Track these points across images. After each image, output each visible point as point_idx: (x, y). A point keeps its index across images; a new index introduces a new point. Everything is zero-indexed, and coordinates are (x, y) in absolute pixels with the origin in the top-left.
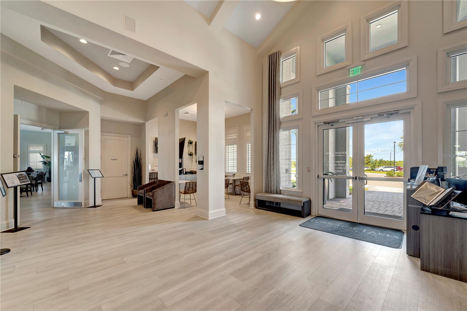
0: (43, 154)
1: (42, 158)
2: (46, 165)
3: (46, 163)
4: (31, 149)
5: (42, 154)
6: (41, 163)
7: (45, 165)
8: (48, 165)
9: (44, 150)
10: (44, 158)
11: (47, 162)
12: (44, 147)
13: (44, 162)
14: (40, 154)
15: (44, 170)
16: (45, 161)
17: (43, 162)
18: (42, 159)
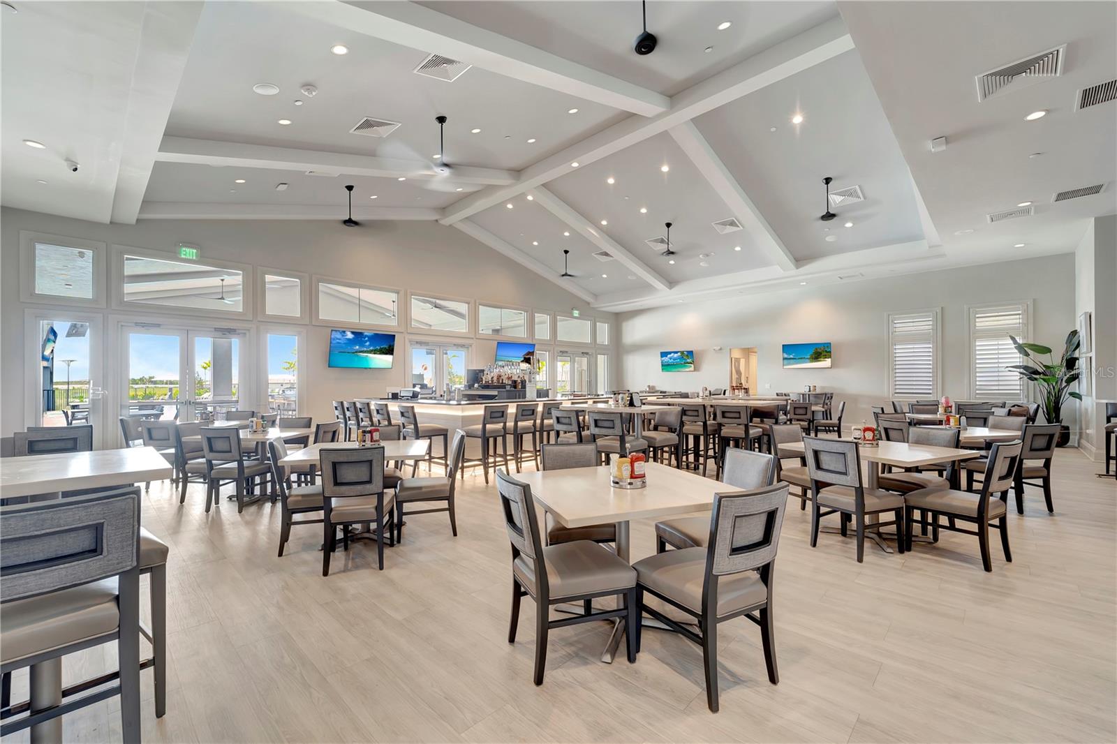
0: (1024, 338)
1: (1018, 355)
2: (1036, 379)
3: (1036, 372)
4: (983, 323)
5: (1020, 341)
6: (1016, 375)
7: (1031, 379)
8: (1044, 380)
9: (1026, 324)
10: (1027, 355)
11: (1040, 370)
12: (1026, 312)
13: (1025, 368)
14: (1013, 339)
15: (1028, 397)
16: (1031, 364)
17: (1022, 370)
18: (1018, 359)
